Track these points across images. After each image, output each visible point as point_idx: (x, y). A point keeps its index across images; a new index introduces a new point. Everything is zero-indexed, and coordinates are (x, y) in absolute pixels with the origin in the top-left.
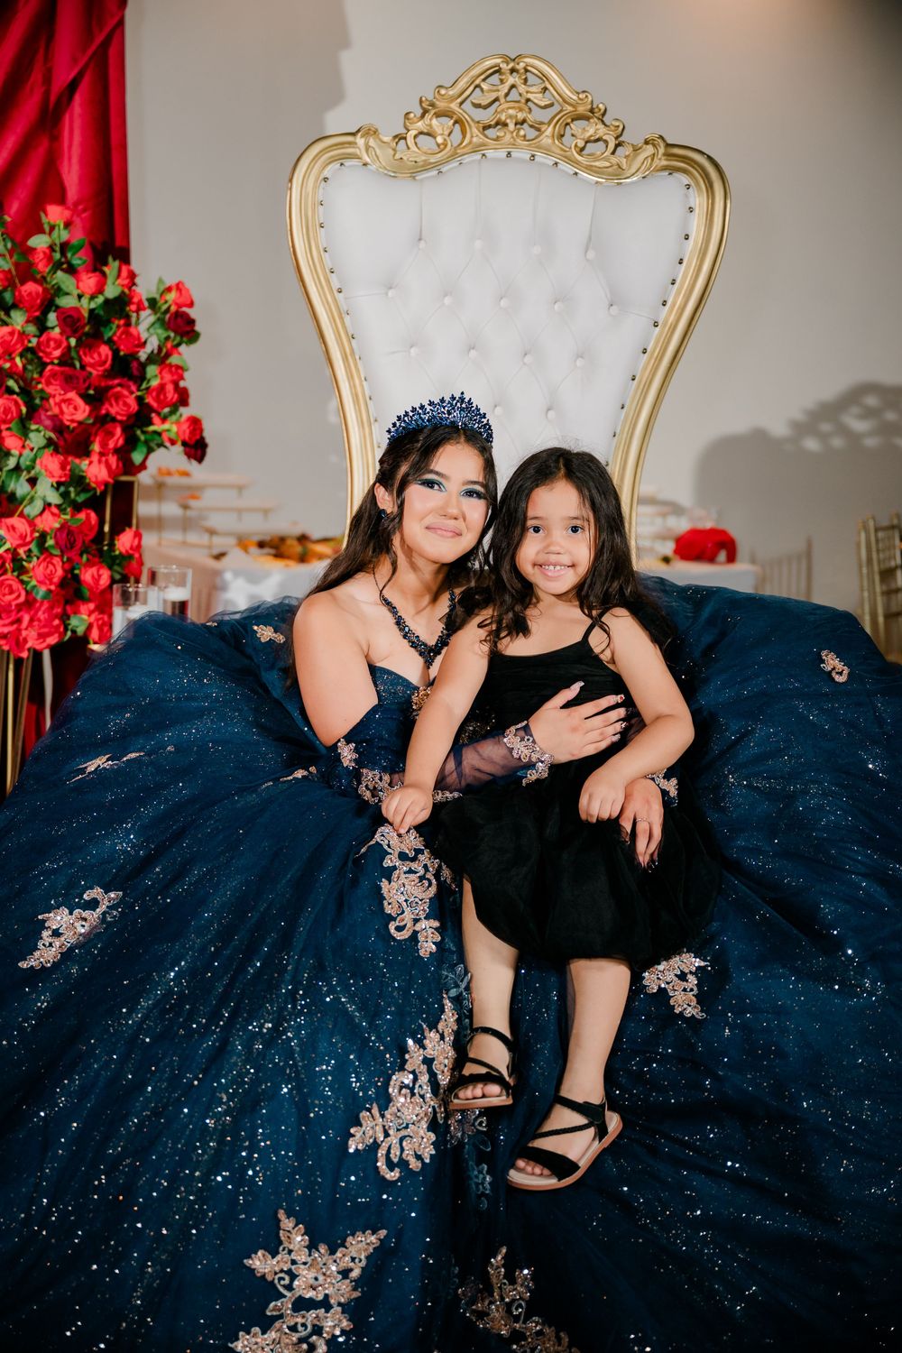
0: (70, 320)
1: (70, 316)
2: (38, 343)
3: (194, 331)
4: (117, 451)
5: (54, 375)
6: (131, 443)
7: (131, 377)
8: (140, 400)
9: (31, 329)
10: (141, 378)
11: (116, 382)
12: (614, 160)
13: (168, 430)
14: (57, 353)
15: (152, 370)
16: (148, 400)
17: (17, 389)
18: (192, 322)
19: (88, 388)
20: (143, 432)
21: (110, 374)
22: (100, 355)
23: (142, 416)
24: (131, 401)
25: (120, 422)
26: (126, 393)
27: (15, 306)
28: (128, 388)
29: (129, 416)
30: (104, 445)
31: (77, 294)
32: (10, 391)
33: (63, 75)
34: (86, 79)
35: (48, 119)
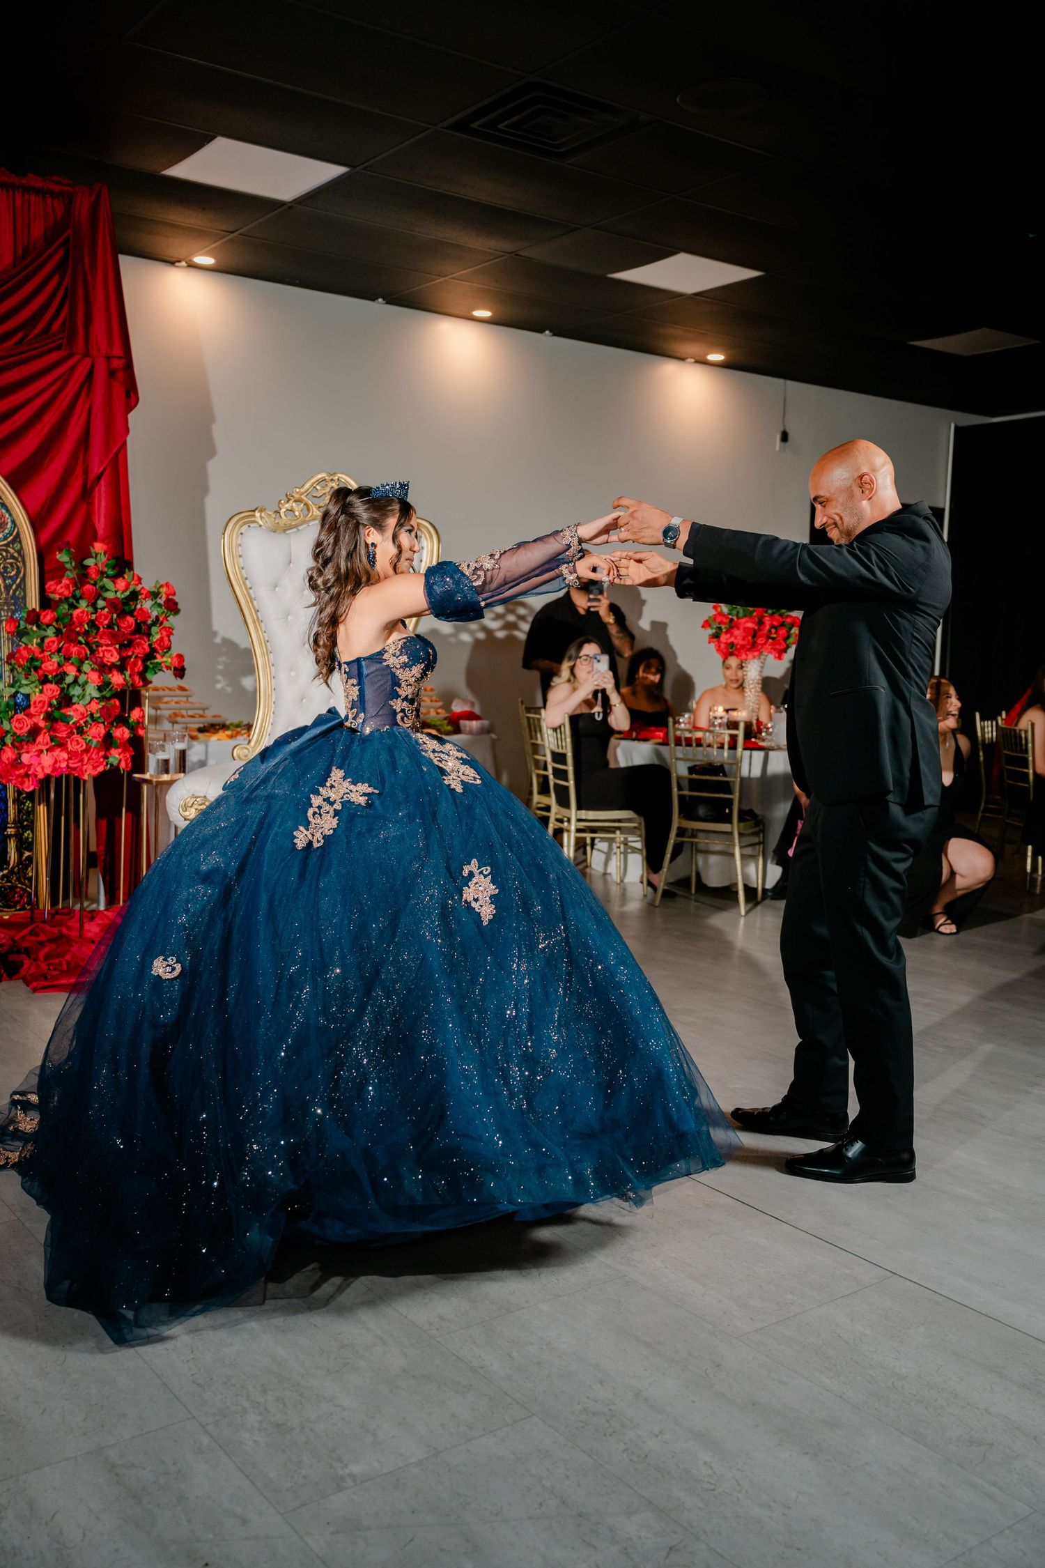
0: (112, 604)
1: (113, 603)
2: (96, 617)
3: (177, 608)
4: (139, 674)
5: (104, 633)
6: (146, 669)
7: (144, 634)
8: (150, 646)
9: (90, 609)
10: (149, 635)
11: (137, 636)
13: (166, 662)
14: (106, 622)
15: (154, 630)
16: (155, 645)
17: (84, 642)
18: (176, 604)
19: (124, 641)
20: (151, 663)
21: (133, 632)
22: (128, 622)
23: (150, 655)
24: (146, 646)
25: (140, 658)
26: (143, 642)
27: (81, 598)
28: (143, 640)
29: (145, 655)
30: (132, 670)
31: (116, 590)
32: (80, 643)
33: (96, 470)
34: (107, 472)
35: (87, 494)
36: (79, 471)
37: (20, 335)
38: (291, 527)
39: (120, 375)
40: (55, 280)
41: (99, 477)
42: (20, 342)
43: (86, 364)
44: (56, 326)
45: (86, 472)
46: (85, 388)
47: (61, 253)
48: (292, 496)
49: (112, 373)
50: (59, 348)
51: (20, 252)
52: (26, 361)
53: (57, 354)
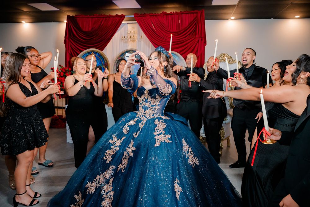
33: (198, 55)
34: (200, 56)
37: (188, 36)
39: (203, 40)
40: (194, 26)
43: (198, 39)
44: (194, 34)
46: (198, 43)
47: (195, 22)
51: (189, 23)
52: (189, 40)
53: (193, 38)
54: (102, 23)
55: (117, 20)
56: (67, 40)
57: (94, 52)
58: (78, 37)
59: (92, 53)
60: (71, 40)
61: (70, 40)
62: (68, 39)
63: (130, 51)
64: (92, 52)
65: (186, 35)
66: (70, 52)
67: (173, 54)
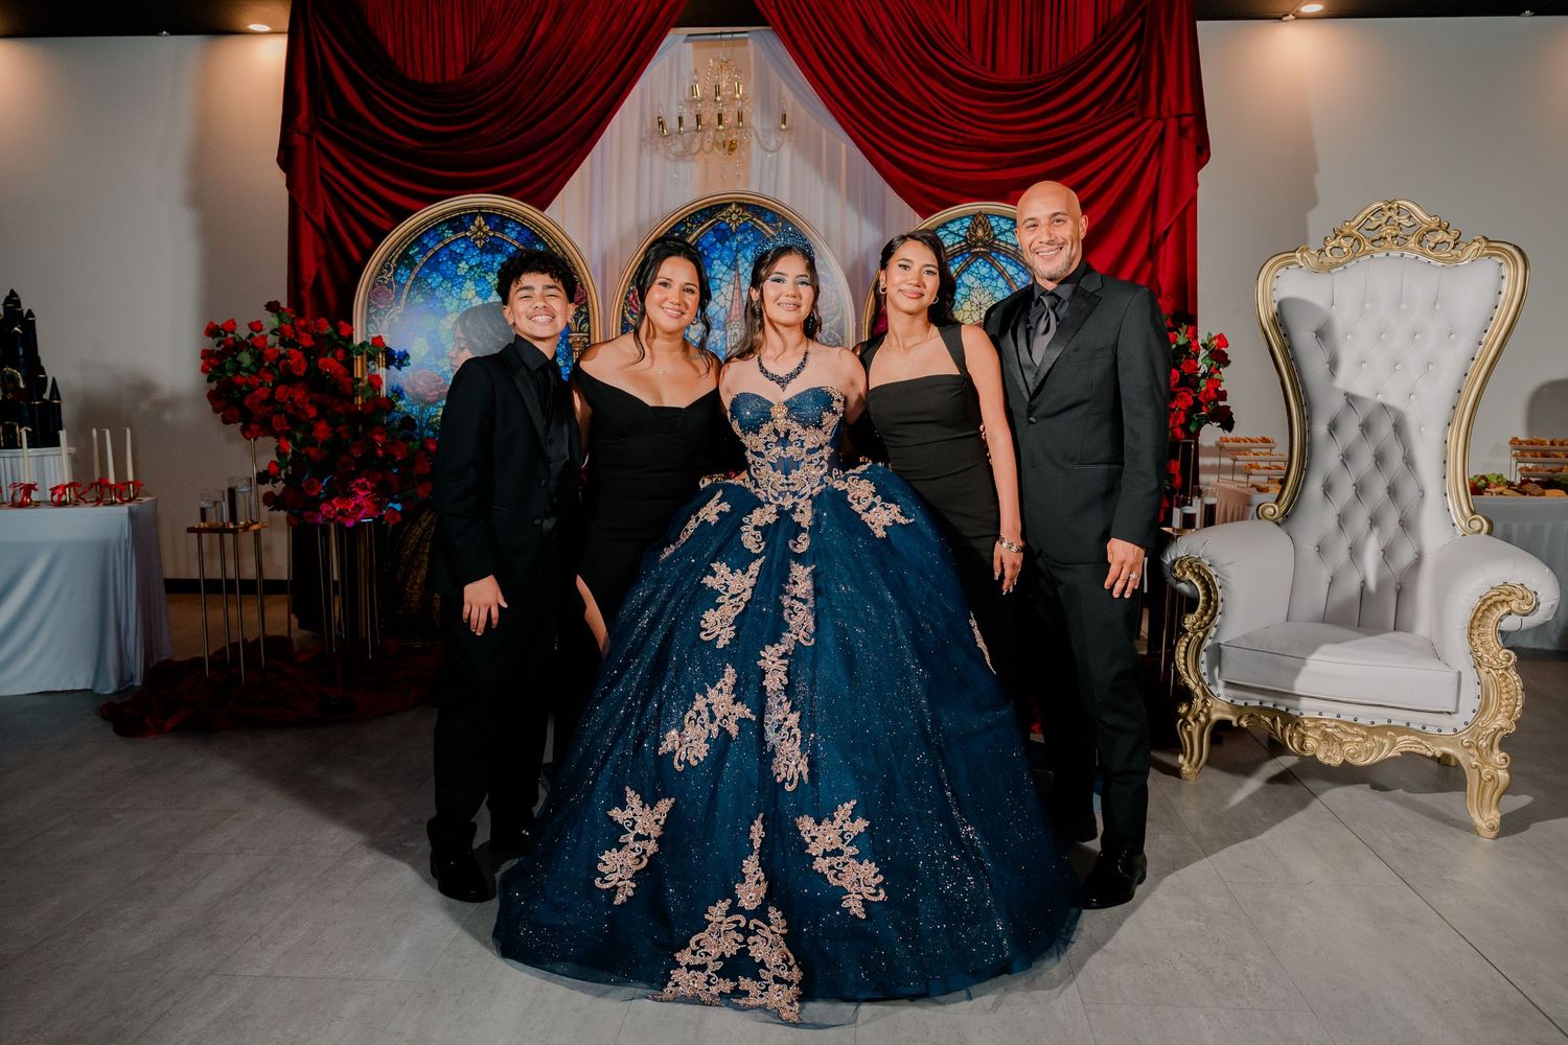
3: (1227, 360)
4: (1181, 426)
6: (1190, 422)
7: (1190, 387)
8: (1195, 399)
10: (1197, 385)
11: (1182, 389)
12: (1453, 252)
13: (1212, 414)
15: (1203, 382)
16: (1200, 398)
18: (1226, 355)
20: (1197, 416)
21: (1179, 385)
23: (1196, 408)
24: (1191, 399)
25: (1184, 411)
26: (1187, 395)
28: (1189, 392)
29: (1188, 407)
33: (1162, 227)
34: (1173, 228)
35: (1152, 252)
36: (1147, 229)
37: (1095, 110)
38: (1337, 265)
39: (1191, 133)
40: (1133, 50)
41: (1166, 233)
42: (1098, 113)
43: (1159, 125)
44: (1130, 95)
45: (1152, 232)
46: (1157, 151)
47: (1139, 22)
48: (1341, 232)
49: (1182, 132)
50: (1131, 115)
51: (1099, 30)
52: (1100, 132)
53: (1130, 122)
54: (540, 31)
55: (638, 14)
56: (299, 140)
57: (487, 217)
58: (372, 118)
59: (479, 220)
60: (322, 140)
61: (320, 145)
62: (309, 137)
63: (730, 204)
64: (473, 217)
65: (1084, 103)
66: (320, 220)
67: (1008, 219)
